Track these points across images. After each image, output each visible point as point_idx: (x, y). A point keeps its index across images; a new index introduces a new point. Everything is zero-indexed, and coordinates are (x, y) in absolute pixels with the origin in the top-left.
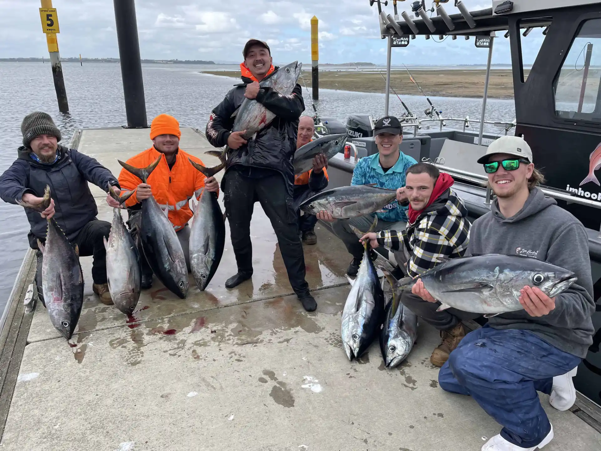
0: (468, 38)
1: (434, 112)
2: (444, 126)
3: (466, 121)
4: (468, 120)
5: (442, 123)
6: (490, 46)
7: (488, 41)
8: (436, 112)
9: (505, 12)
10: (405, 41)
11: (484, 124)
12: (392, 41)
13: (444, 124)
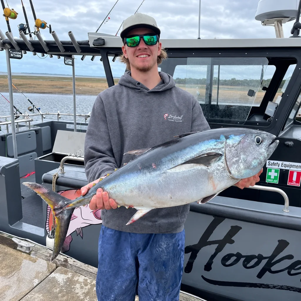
0: (59, 58)
1: (35, 109)
2: (44, 118)
3: (58, 115)
4: (60, 114)
5: (43, 117)
6: (73, 65)
7: (71, 61)
8: (37, 109)
9: (100, 45)
10: (19, 55)
11: (76, 116)
12: (9, 53)
13: (44, 117)
